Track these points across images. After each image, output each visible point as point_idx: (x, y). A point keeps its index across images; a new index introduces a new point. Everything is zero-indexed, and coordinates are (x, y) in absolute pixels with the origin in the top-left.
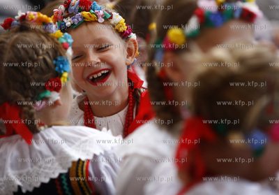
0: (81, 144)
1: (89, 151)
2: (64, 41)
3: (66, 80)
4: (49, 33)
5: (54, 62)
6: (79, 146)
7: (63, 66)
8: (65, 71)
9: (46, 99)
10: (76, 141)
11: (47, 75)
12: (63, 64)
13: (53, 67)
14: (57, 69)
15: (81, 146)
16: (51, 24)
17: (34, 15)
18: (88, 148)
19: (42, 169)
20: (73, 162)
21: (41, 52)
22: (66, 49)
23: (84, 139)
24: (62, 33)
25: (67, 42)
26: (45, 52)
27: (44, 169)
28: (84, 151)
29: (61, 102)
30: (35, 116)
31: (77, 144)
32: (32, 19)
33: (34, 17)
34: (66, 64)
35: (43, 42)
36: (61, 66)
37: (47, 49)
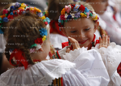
0: (55, 70)
1: (60, 73)
2: (46, 21)
3: (45, 39)
4: (39, 17)
5: (40, 30)
6: (55, 71)
7: (44, 33)
8: (45, 35)
9: (35, 48)
10: (53, 68)
11: (35, 36)
12: (44, 32)
13: (39, 33)
14: (41, 34)
15: (56, 71)
16: (40, 13)
17: (33, 8)
18: (59, 72)
19: (39, 84)
20: (53, 80)
21: (33, 25)
22: (46, 25)
23: (57, 67)
24: (45, 17)
25: (47, 22)
26: (35, 25)
27: (40, 84)
28: (57, 73)
29: (42, 50)
30: (31, 56)
31: (54, 70)
32: (32, 10)
33: (33, 9)
34: (45, 32)
35: (35, 21)
36: (43, 32)
37: (37, 24)
